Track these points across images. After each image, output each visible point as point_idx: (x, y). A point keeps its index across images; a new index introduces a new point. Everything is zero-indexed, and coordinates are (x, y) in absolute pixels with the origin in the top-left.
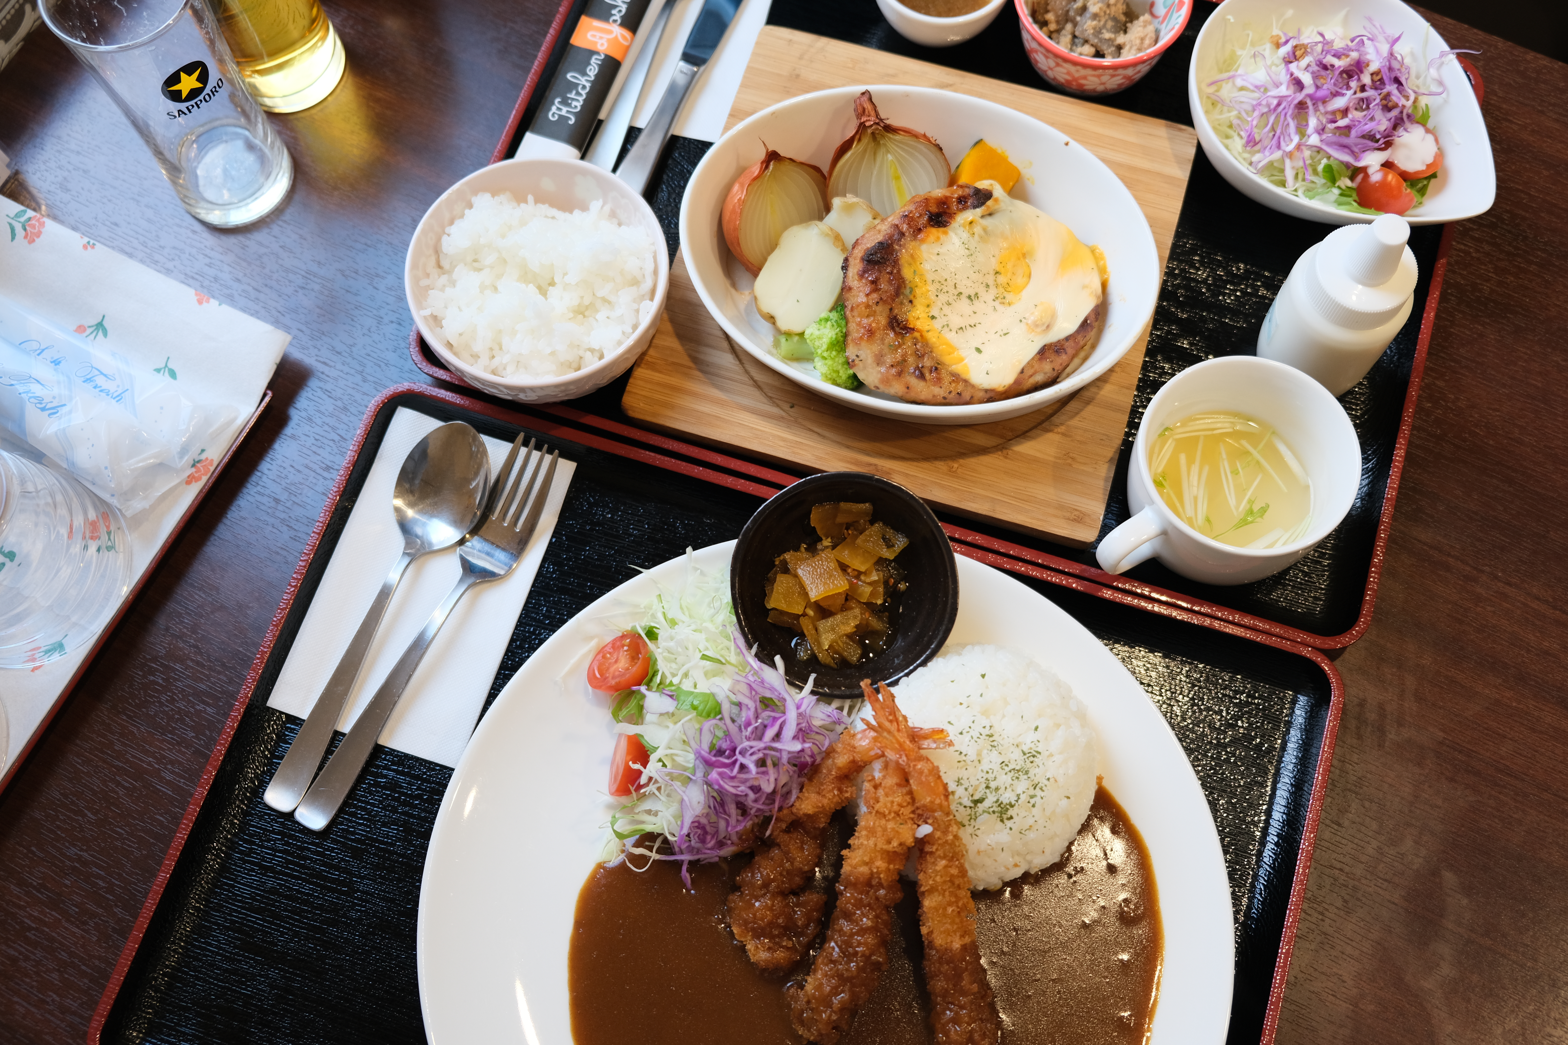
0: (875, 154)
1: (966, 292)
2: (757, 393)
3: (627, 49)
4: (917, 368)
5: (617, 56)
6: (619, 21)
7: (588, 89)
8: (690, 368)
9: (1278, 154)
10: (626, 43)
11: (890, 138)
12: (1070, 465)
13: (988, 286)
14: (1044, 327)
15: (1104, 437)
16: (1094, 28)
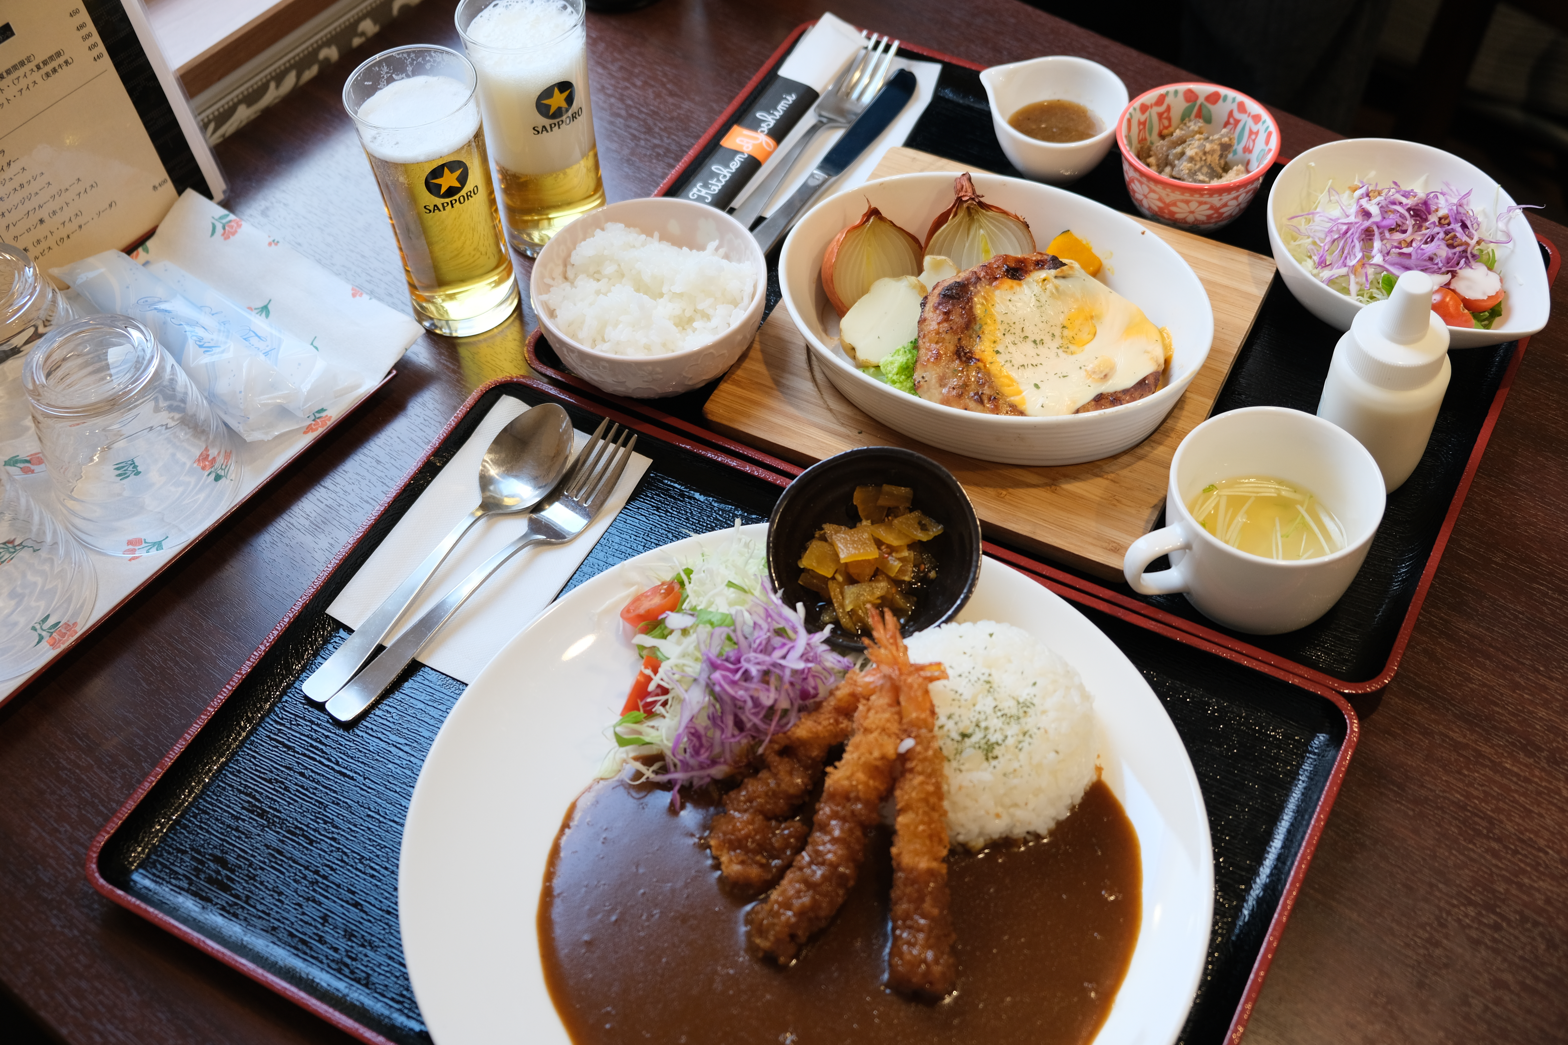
0: (969, 229)
1: (1032, 337)
2: (829, 415)
3: (769, 154)
4: (977, 394)
5: (759, 157)
6: (766, 131)
7: (728, 178)
8: (772, 388)
9: (1344, 271)
10: (769, 149)
11: (983, 214)
12: (1115, 505)
13: (1053, 335)
14: (1102, 376)
15: (1151, 488)
16: (1190, 170)
